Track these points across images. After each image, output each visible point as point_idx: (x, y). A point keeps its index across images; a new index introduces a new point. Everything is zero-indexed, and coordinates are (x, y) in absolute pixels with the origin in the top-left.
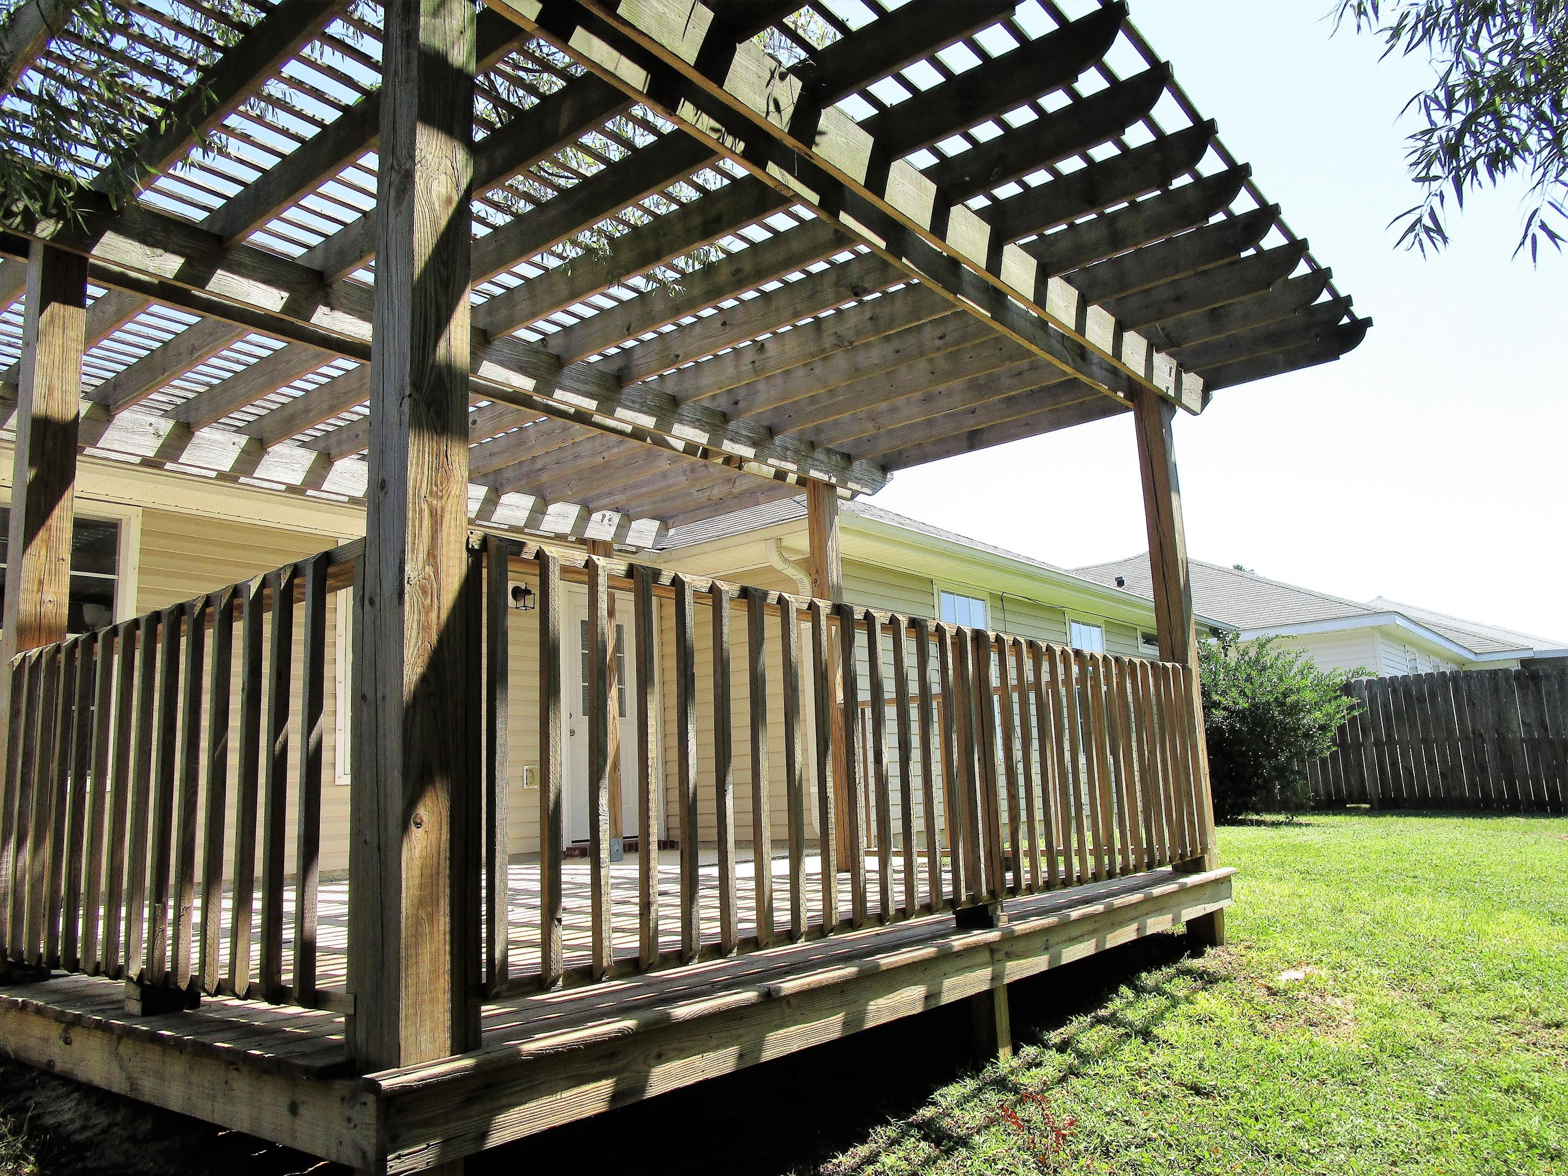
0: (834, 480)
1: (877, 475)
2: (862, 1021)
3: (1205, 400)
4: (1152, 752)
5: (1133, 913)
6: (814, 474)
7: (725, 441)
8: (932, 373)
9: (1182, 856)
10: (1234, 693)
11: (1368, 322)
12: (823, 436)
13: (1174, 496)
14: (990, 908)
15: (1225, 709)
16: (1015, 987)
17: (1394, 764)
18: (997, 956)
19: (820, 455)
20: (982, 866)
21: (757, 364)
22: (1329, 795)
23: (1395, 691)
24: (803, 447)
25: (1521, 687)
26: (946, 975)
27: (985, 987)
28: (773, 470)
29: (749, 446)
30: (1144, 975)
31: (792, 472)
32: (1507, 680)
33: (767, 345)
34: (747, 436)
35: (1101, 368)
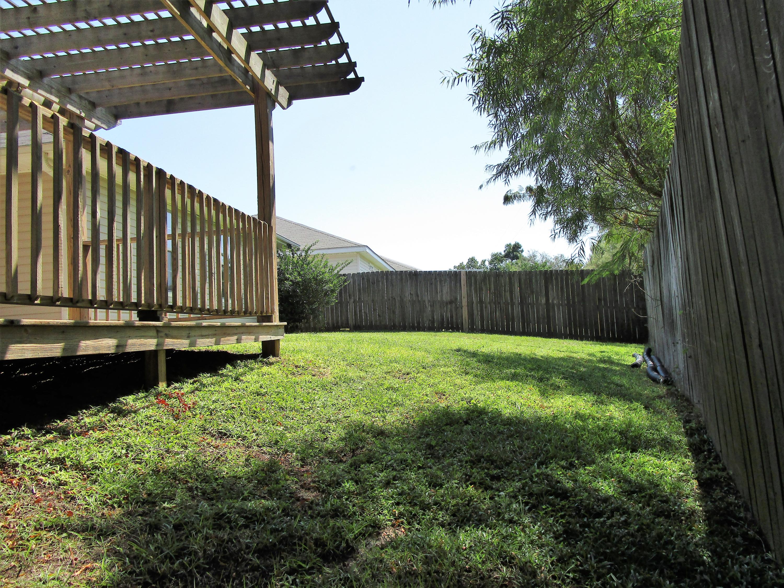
0: (83, 115)
1: (112, 119)
2: (76, 350)
3: (289, 104)
4: (251, 260)
5: (236, 331)
6: (69, 107)
7: (7, 70)
8: (146, 55)
9: (262, 313)
10: (296, 274)
11: (362, 79)
12: (77, 86)
13: (270, 143)
14: (158, 313)
15: (291, 281)
16: (169, 352)
17: (360, 311)
18: (160, 334)
19: (74, 97)
20: (155, 289)
21: (31, 20)
22: (333, 325)
23: (363, 279)
24: (63, 89)
25: (410, 278)
26: (130, 337)
27: (153, 348)
28: (43, 99)
29: (25, 78)
30: (239, 361)
31: (56, 102)
32: (406, 275)
33: (38, 9)
34: (23, 71)
35: (239, 70)
